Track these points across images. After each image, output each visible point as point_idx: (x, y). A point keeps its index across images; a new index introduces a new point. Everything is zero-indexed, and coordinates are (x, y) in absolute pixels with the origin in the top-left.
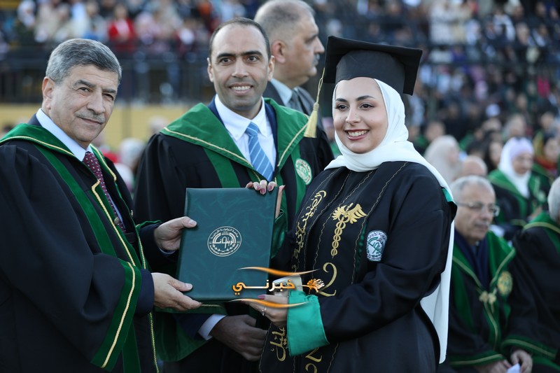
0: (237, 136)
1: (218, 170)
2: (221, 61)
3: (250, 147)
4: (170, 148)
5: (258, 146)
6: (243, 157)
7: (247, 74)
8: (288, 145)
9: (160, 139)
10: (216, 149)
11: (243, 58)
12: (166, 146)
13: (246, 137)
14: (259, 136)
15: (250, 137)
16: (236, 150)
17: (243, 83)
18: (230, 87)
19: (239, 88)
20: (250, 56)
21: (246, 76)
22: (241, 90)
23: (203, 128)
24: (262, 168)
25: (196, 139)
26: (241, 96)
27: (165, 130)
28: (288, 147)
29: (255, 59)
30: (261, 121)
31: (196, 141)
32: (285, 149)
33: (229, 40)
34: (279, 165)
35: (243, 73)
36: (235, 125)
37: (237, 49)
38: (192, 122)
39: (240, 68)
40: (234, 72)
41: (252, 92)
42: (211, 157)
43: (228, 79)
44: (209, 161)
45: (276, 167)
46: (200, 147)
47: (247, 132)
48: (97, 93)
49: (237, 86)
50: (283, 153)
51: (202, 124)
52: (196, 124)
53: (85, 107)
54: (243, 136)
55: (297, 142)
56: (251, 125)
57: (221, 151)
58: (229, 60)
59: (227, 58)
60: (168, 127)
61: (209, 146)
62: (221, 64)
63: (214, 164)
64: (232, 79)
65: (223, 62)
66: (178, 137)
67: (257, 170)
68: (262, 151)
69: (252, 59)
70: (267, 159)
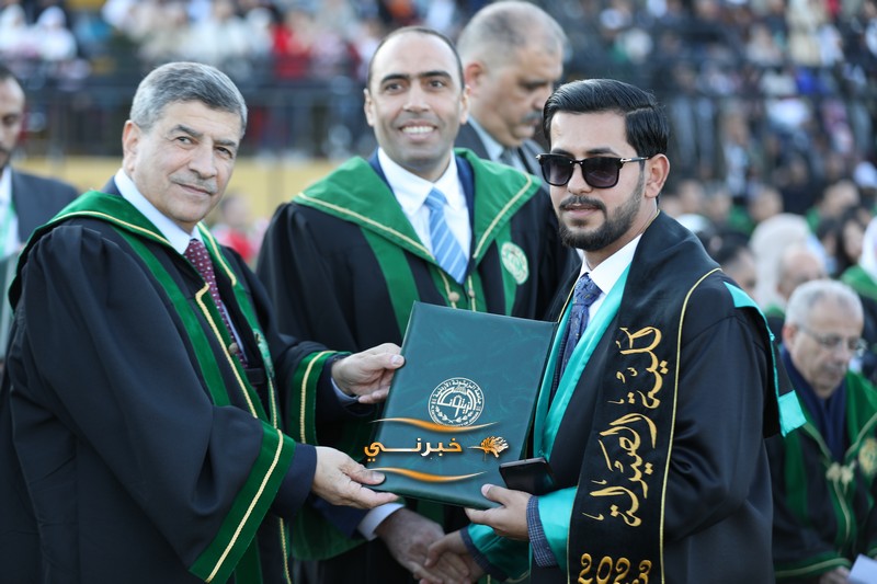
0: (412, 210)
1: (382, 260)
2: (387, 88)
3: (432, 226)
4: (307, 225)
5: (444, 225)
6: (418, 241)
7: (427, 107)
8: (490, 223)
9: (291, 211)
10: (378, 228)
11: (422, 83)
12: (301, 220)
13: (426, 211)
14: (446, 209)
15: (431, 211)
16: (409, 231)
17: (422, 120)
18: (401, 129)
19: (415, 130)
20: (433, 80)
21: (426, 110)
22: (418, 133)
23: (359, 195)
24: (449, 262)
25: (347, 211)
26: (418, 143)
27: (299, 197)
28: (491, 227)
29: (440, 85)
30: (449, 184)
31: (345, 215)
32: (485, 230)
33: (399, 55)
34: (475, 256)
35: (422, 105)
36: (409, 191)
37: (413, 69)
38: (342, 186)
39: (416, 96)
40: (407, 103)
41: (436, 137)
42: (371, 239)
43: (397, 115)
44: (367, 246)
45: (472, 260)
46: (354, 226)
47: (427, 203)
48: (205, 145)
49: (412, 125)
50: (482, 236)
51: (358, 189)
52: (349, 189)
53: (186, 167)
54: (420, 210)
55: (507, 218)
56: (434, 193)
57: (385, 232)
58: (399, 87)
59: (396, 83)
60: (305, 193)
61: (366, 223)
62: (388, 92)
64: (404, 114)
65: (391, 89)
66: (318, 207)
67: (442, 264)
68: (450, 233)
69: (436, 85)
70: (457, 246)
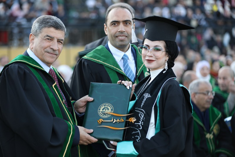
0: (118, 60)
1: (110, 75)
2: (112, 24)
3: (124, 65)
4: (88, 64)
5: (128, 65)
6: (121, 69)
7: (125, 31)
8: (142, 65)
9: (83, 61)
10: (109, 66)
11: (123, 23)
12: (86, 64)
13: (122, 61)
14: (128, 60)
15: (124, 61)
16: (118, 66)
17: (123, 35)
18: (117, 37)
19: (121, 37)
20: (126, 22)
21: (124, 32)
23: (102, 56)
24: (130, 75)
25: (99, 61)
26: (122, 41)
28: (142, 66)
30: (129, 53)
31: (99, 62)
32: (140, 67)
33: (116, 15)
34: (137, 74)
35: (123, 30)
36: (117, 55)
37: (121, 19)
38: (97, 54)
39: (121, 27)
40: (119, 30)
41: (126, 39)
42: (107, 69)
43: (116, 33)
44: (106, 71)
46: (102, 65)
47: (122, 58)
48: (55, 41)
50: (139, 69)
51: (102, 54)
52: (99, 54)
53: (49, 47)
54: (121, 60)
56: (125, 55)
57: (111, 67)
58: (116, 24)
59: (115, 23)
61: (105, 64)
62: (113, 26)
63: (108, 73)
64: (118, 33)
65: (114, 25)
66: (91, 60)
67: (127, 76)
68: (129, 67)
69: (127, 24)
70: (131, 71)
